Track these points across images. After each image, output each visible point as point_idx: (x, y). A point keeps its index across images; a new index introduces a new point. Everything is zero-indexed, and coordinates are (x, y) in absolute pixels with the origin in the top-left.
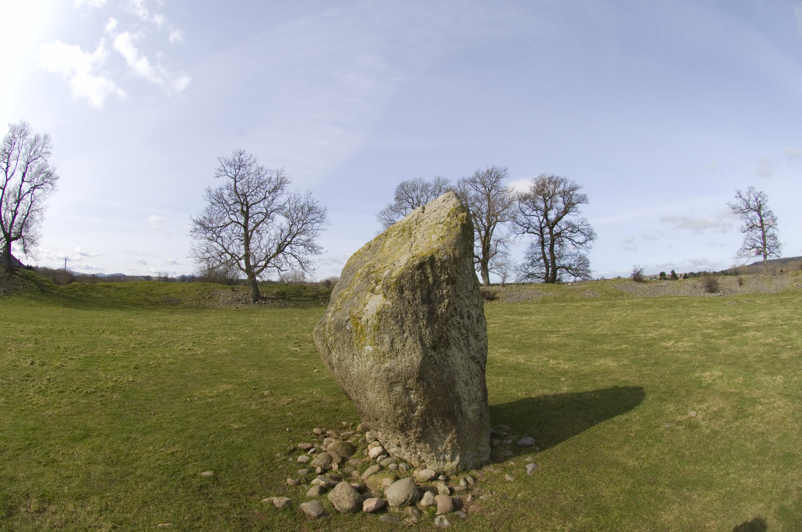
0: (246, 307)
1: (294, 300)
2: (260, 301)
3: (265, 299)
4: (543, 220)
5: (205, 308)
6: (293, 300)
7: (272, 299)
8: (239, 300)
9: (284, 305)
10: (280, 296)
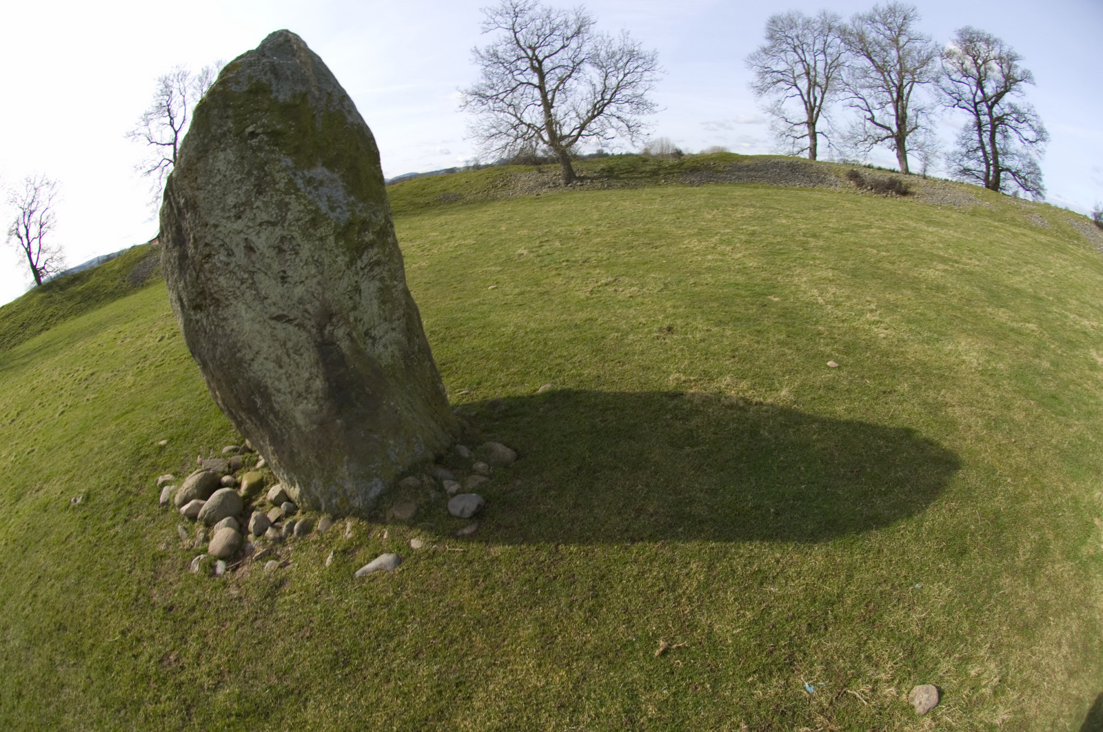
0: (555, 192)
1: (624, 178)
2: (574, 182)
3: (581, 179)
4: (976, 92)
5: (494, 199)
6: (622, 179)
7: (592, 179)
8: (544, 184)
9: (608, 186)
10: (605, 174)
